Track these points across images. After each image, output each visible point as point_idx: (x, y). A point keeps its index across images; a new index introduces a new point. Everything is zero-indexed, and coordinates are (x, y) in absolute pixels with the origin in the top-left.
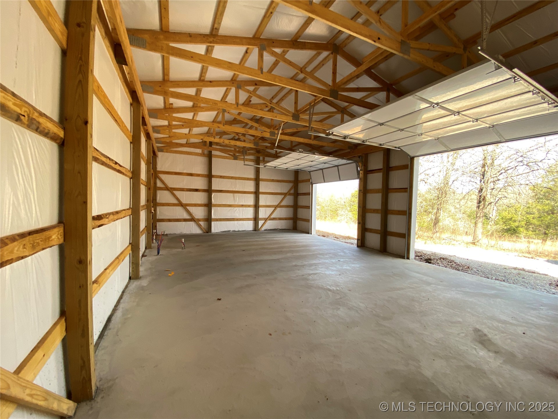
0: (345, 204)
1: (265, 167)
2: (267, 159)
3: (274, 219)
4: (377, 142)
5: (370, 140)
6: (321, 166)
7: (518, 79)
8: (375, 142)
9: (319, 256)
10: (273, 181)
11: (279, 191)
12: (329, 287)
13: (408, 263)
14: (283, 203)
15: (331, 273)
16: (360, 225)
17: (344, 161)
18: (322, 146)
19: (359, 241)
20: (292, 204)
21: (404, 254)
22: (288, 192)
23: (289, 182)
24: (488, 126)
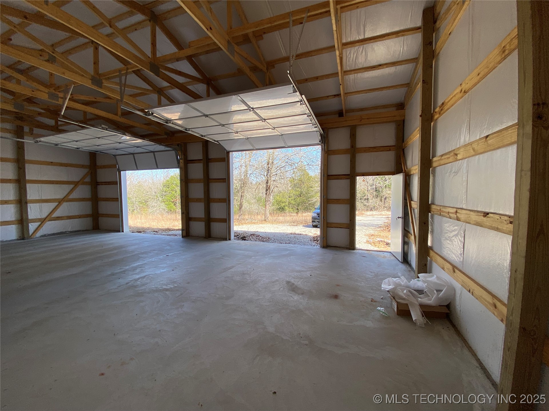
0: (156, 194)
1: (37, 142)
2: (36, 131)
3: (58, 218)
4: (200, 133)
5: (193, 130)
6: (131, 150)
7: (303, 103)
8: (198, 132)
9: (140, 256)
10: (52, 164)
11: (65, 179)
12: (165, 287)
13: (231, 244)
14: (73, 196)
15: (162, 271)
16: (184, 215)
17: (162, 148)
18: (132, 127)
19: (183, 231)
20: (90, 197)
21: (226, 237)
22: (81, 180)
23: (83, 166)
24: (279, 134)
